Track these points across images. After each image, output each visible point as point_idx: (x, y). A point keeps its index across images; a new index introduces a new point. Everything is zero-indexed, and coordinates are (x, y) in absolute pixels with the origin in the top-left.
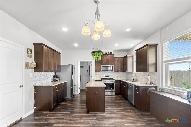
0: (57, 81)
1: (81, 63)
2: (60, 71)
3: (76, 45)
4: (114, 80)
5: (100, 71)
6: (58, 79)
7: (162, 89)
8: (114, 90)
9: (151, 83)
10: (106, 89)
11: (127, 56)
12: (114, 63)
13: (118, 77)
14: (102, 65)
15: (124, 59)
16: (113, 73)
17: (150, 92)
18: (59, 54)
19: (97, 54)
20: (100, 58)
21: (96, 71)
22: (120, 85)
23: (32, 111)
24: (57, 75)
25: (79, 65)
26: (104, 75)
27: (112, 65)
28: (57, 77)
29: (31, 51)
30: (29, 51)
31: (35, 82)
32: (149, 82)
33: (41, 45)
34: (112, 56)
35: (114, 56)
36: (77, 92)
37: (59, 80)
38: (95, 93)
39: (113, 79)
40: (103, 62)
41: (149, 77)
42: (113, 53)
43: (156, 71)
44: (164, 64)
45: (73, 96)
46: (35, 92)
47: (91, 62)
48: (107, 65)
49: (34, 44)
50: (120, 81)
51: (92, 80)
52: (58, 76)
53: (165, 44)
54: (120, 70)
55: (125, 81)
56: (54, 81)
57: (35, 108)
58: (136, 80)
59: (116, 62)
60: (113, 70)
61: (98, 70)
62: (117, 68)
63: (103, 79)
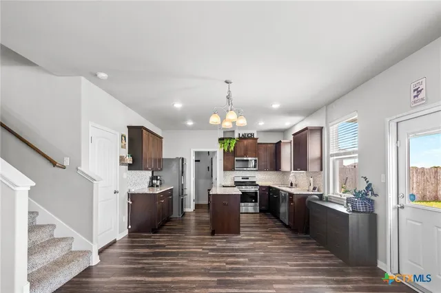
0: (157, 186)
1: (197, 153)
2: (161, 170)
3: (190, 123)
4: (258, 185)
5: (233, 169)
6: (158, 183)
7: (327, 198)
8: (258, 204)
9: (314, 189)
10: (242, 202)
11: (280, 141)
12: (258, 154)
13: (264, 179)
14: (236, 158)
15: (276, 147)
16: (256, 172)
17: (309, 201)
18: (161, 138)
19: (228, 142)
20: (232, 148)
21: (226, 169)
22: (269, 194)
23: (126, 233)
24: (157, 177)
25: (193, 158)
26: (238, 175)
27: (254, 159)
28: (157, 180)
29: (125, 137)
30: (123, 138)
31: (129, 187)
32: (312, 188)
33: (141, 129)
34: (254, 141)
35: (259, 141)
36: (190, 208)
37: (161, 184)
38: (224, 204)
39: (257, 183)
40: (238, 153)
41: (311, 179)
42: (255, 136)
43: (321, 170)
44: (331, 159)
45: (184, 214)
46: (131, 203)
47: (214, 153)
48: (245, 159)
49: (128, 127)
50: (269, 187)
51: (218, 185)
52: (159, 178)
53: (333, 129)
54: (269, 167)
55: (277, 187)
56: (152, 185)
57: (130, 227)
58: (296, 185)
59: (262, 152)
60: (255, 167)
61: (228, 167)
62: (263, 163)
63: (238, 184)
